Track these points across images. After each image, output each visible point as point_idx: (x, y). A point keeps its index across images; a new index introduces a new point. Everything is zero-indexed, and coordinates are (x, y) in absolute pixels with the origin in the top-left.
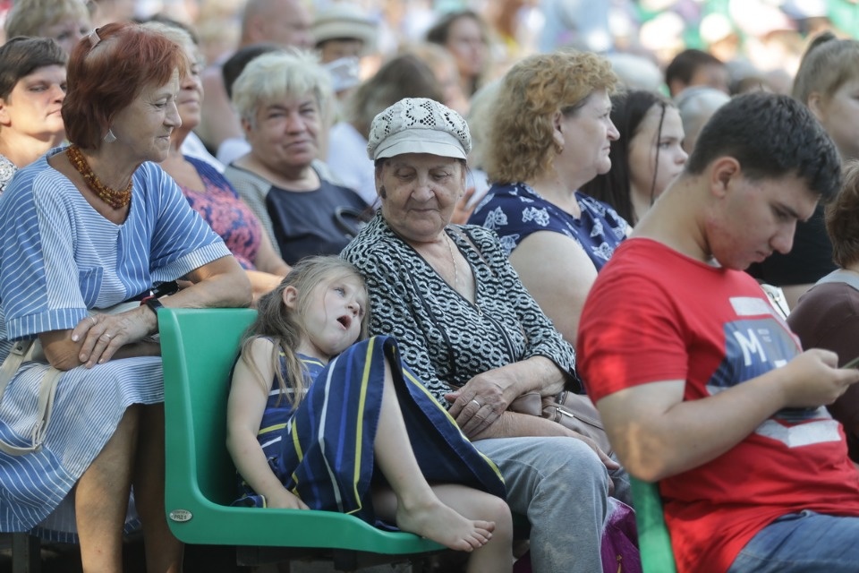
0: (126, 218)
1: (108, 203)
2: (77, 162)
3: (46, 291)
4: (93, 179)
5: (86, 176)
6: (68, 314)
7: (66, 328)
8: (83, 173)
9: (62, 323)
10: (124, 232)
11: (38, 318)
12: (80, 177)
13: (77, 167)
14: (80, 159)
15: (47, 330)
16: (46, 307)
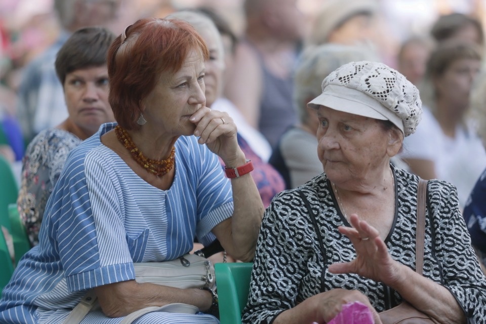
0: (171, 184)
1: (152, 173)
2: (123, 139)
3: (98, 251)
4: (137, 153)
5: (133, 151)
6: (118, 269)
7: (117, 281)
8: (129, 149)
9: (113, 277)
10: (171, 196)
11: (92, 274)
12: (126, 152)
13: (123, 143)
14: (126, 137)
15: (100, 284)
16: (98, 265)
